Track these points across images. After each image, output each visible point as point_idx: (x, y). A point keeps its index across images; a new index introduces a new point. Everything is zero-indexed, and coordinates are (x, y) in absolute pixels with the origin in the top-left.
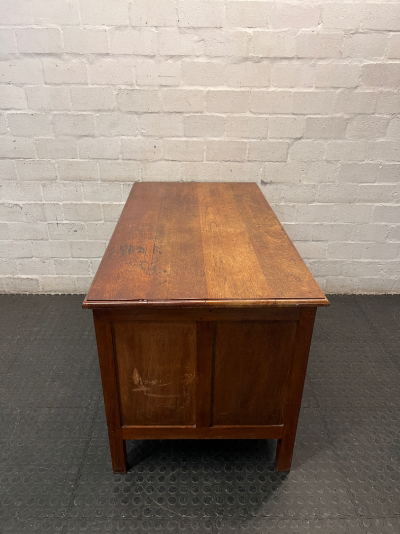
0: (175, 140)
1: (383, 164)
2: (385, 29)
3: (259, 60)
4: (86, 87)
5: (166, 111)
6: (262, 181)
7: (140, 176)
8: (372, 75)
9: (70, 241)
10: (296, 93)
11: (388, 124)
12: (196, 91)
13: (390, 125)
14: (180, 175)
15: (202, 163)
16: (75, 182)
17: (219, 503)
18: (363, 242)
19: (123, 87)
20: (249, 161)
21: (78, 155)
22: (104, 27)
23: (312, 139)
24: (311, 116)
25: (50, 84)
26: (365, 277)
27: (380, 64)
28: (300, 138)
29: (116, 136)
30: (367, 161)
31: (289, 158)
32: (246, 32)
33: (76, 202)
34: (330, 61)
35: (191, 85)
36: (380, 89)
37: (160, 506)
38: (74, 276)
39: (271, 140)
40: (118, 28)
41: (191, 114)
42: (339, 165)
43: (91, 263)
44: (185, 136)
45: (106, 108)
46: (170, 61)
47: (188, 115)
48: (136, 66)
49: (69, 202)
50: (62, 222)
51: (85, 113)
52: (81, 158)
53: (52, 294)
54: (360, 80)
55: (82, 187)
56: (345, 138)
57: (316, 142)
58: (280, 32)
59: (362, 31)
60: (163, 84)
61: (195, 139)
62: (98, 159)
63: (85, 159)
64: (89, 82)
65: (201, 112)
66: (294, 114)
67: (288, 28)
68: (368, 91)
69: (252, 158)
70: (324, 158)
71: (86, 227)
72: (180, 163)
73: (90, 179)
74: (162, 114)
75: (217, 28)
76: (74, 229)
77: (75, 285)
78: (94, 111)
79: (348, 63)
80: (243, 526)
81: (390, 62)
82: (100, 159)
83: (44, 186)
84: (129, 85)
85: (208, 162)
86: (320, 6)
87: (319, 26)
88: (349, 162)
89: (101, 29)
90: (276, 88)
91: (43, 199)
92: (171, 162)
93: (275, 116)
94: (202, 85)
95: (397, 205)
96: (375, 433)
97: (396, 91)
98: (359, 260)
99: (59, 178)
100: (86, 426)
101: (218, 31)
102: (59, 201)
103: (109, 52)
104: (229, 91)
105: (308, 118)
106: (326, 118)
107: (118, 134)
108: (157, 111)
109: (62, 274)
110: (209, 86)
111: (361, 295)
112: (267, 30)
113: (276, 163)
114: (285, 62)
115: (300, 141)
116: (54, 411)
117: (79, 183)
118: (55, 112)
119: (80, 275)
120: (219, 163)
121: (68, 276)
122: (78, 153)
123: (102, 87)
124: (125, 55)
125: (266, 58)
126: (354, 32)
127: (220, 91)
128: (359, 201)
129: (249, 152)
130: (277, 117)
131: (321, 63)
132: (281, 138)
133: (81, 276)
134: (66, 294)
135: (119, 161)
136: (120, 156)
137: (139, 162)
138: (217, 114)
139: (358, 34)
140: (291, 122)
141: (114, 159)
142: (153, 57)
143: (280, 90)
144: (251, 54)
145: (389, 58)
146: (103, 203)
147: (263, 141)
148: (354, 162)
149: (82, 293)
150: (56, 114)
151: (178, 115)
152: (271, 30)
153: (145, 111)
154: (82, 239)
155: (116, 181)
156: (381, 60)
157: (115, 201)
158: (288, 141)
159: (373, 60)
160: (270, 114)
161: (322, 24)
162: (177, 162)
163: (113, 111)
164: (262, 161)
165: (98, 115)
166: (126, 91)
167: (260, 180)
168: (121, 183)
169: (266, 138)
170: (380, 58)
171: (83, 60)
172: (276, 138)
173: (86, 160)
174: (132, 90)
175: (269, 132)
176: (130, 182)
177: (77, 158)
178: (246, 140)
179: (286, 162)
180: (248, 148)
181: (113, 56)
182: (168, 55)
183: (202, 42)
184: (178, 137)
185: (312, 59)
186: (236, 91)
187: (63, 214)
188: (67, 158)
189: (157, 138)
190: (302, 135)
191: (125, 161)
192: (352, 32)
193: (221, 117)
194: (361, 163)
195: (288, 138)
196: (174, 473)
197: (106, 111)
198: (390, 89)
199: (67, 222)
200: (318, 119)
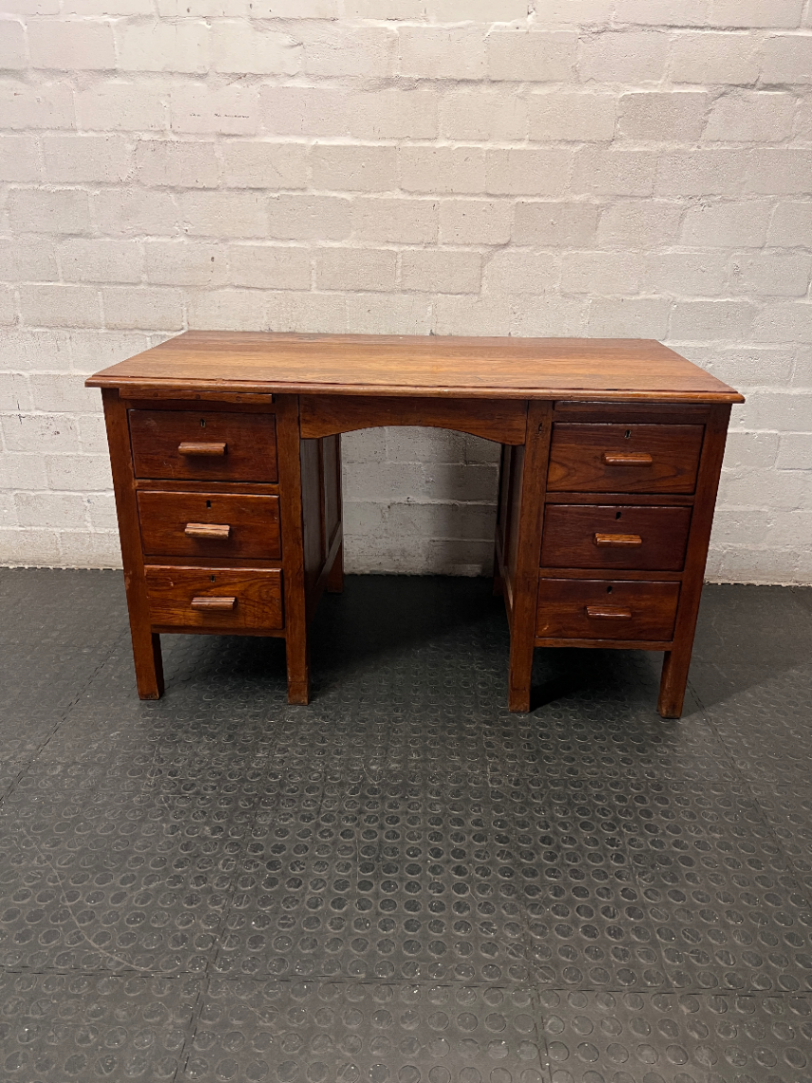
0: (252, 246)
1: (678, 300)
2: (663, 23)
3: (412, 85)
4: (73, 135)
5: (233, 186)
6: (431, 333)
7: (185, 318)
8: (641, 114)
9: (46, 453)
10: (489, 151)
11: (682, 216)
12: (290, 145)
13: (686, 220)
14: (266, 319)
15: (308, 293)
16: (54, 331)
17: (231, 947)
19: (146, 137)
20: (404, 291)
21: (61, 275)
22: (106, 18)
23: (530, 248)
24: (524, 200)
25: (3, 129)
27: (656, 95)
28: (505, 245)
29: (135, 236)
30: (644, 295)
31: (484, 287)
32: (385, 29)
33: (57, 372)
34: (555, 88)
35: (279, 134)
36: (662, 145)
37: (97, 950)
38: (55, 529)
39: (445, 248)
40: (133, 20)
41: (283, 192)
42: (587, 302)
43: (89, 501)
44: (274, 238)
45: (114, 179)
46: (237, 86)
47: (276, 195)
48: (169, 95)
49: (44, 372)
50: (29, 413)
51: (72, 188)
52: (66, 281)
53: (11, 567)
54: (618, 126)
55: (68, 341)
56: (596, 247)
57: (537, 254)
58: (451, 30)
59: (616, 28)
60: (224, 131)
61: (292, 244)
62: (100, 283)
63: (75, 282)
64: (78, 125)
65: (303, 189)
66: (490, 195)
67: (469, 22)
68: (636, 149)
69: (408, 285)
70: (556, 286)
71: (77, 424)
72: (264, 295)
73: (85, 325)
74: (224, 192)
75: (328, 20)
76: (53, 428)
77: (57, 549)
78: (88, 183)
79: (591, 92)
80: (267, 993)
81: (676, 90)
82: (104, 283)
84: (156, 132)
85: (322, 293)
87: (530, 16)
88: (609, 297)
89: (101, 22)
90: (450, 142)
92: (247, 291)
93: (451, 199)
94: (300, 135)
96: (614, 828)
97: (693, 149)
99: (21, 320)
101: (329, 26)
102: (23, 370)
103: (117, 66)
104: (356, 147)
105: (518, 204)
106: (554, 204)
107: (140, 232)
108: (214, 186)
109: (31, 525)
110: (314, 135)
112: (425, 25)
113: (459, 296)
114: (465, 90)
115: (505, 251)
117: (63, 333)
118: (13, 186)
119: (67, 526)
120: (343, 294)
122: (60, 271)
123: (104, 135)
124: (147, 73)
125: (428, 80)
126: (601, 28)
127: (339, 147)
129: (402, 273)
130: (456, 201)
131: (537, 91)
132: (468, 245)
133: (69, 530)
134: (39, 567)
135: (142, 287)
136: (144, 277)
137: (180, 291)
138: (335, 194)
139: (609, 34)
140: (485, 211)
141: (132, 284)
142: (202, 77)
143: (459, 145)
144: (395, 73)
145: (675, 83)
147: (429, 249)
148: (618, 295)
149: (73, 566)
150: (12, 191)
151: (257, 194)
152: (433, 25)
153: (191, 185)
154: (71, 451)
155: (137, 328)
156: (658, 87)
158: (481, 250)
159: (641, 86)
160: (441, 194)
161: (534, 13)
162: (258, 292)
163: (127, 184)
164: (431, 292)
165: (96, 191)
166: (151, 145)
167: (428, 333)
168: (146, 333)
169: (435, 244)
170: (655, 82)
171: (67, 81)
172: (457, 245)
173: (75, 285)
174: (161, 143)
175: (441, 232)
176: (165, 330)
177: (58, 281)
178: (395, 248)
179: (479, 293)
180: (399, 264)
181: (125, 74)
182: (233, 74)
183: (299, 47)
184: (258, 238)
185: (518, 82)
186: (369, 147)
187: (31, 398)
188: (38, 281)
189: (216, 241)
190: (508, 238)
191: (153, 288)
192: (595, 29)
193: (343, 199)
194: (633, 298)
195: (481, 244)
196: (151, 886)
197: (114, 185)
198: (682, 146)
199: (39, 413)
200: (539, 206)
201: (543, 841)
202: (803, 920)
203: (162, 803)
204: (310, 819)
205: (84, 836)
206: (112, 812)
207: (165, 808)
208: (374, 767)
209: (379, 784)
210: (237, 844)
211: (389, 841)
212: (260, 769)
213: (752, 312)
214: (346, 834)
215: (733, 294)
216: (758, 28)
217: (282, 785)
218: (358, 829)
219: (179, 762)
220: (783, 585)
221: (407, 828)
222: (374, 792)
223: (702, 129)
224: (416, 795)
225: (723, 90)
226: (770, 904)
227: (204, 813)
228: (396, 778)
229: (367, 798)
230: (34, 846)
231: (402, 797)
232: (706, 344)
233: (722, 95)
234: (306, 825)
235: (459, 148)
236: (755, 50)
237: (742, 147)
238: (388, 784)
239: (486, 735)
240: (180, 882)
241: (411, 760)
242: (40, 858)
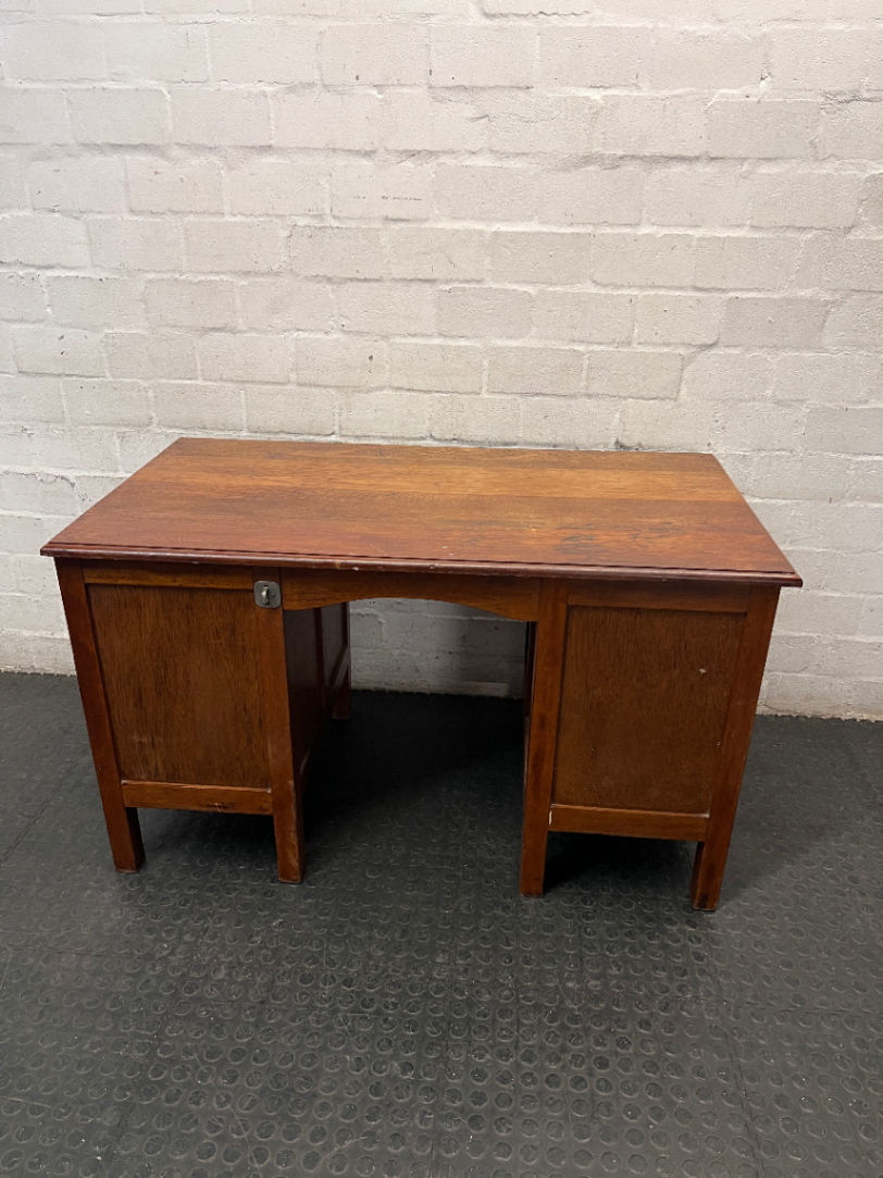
0: (416, 345)
3: (614, 163)
4: (219, 219)
5: (399, 277)
6: (617, 442)
7: (336, 422)
10: (701, 239)
12: (467, 231)
14: (428, 423)
15: (477, 396)
18: (861, 596)
19: (302, 222)
20: (589, 396)
21: (199, 372)
22: (261, 87)
23: (741, 348)
24: (738, 294)
25: (141, 213)
26: (864, 679)
28: (711, 346)
29: (285, 331)
30: (874, 404)
31: (683, 392)
32: (587, 98)
34: (787, 166)
35: (454, 218)
39: (640, 349)
40: (291, 89)
41: (455, 285)
42: (804, 410)
44: (441, 335)
45: (264, 268)
46: (409, 164)
47: (447, 288)
48: (331, 175)
51: (217, 278)
52: (205, 379)
54: (861, 210)
56: (822, 349)
57: (748, 356)
58: (666, 99)
59: (867, 96)
60: (390, 216)
61: (463, 343)
62: (243, 382)
63: (215, 381)
64: (226, 208)
65: (478, 282)
66: (699, 289)
67: (688, 89)
68: (880, 238)
69: (595, 388)
70: (769, 392)
72: (427, 397)
73: (224, 427)
74: (388, 283)
75: (519, 88)
78: (235, 273)
79: (831, 171)
82: (247, 382)
83: (122, 437)
84: (314, 216)
85: (491, 397)
86: (764, 35)
87: (763, 83)
88: (831, 405)
89: (256, 91)
90: (655, 227)
91: (120, 468)
92: (408, 393)
93: (652, 293)
94: (480, 219)
96: (858, 1086)
98: (850, 638)
99: (155, 421)
100: (156, 1008)
101: (521, 94)
103: (272, 142)
104: (544, 233)
105: (730, 299)
106: (775, 300)
107: (289, 326)
108: (377, 277)
110: (498, 220)
111: (855, 720)
112: (636, 93)
113: (652, 402)
114: (679, 168)
115: (710, 352)
116: (88, 963)
118: (151, 276)
120: (516, 397)
122: (199, 367)
123: (255, 220)
124: (306, 150)
125: (633, 157)
126: (849, 97)
127: (522, 233)
128: (852, 499)
129: (587, 375)
130: (656, 296)
131: (765, 169)
132: (668, 345)
135: (290, 387)
136: (293, 377)
137: (333, 392)
138: (514, 287)
139: (859, 104)
140: (690, 307)
141: (279, 384)
142: (368, 154)
143: (666, 231)
144: (597, 149)
147: (622, 350)
148: (842, 404)
150: (151, 281)
151: (426, 286)
152: (645, 93)
153: (351, 276)
155: (282, 431)
158: (682, 351)
160: (641, 287)
161: (769, 79)
162: (421, 395)
163: (277, 274)
164: (619, 397)
165: (245, 283)
166: (308, 230)
167: (613, 441)
169: (629, 344)
171: (214, 159)
172: (655, 345)
173: (215, 384)
174: (321, 228)
175: (636, 330)
176: (313, 433)
177: (197, 379)
178: (581, 348)
179: (675, 400)
180: (585, 366)
181: (281, 151)
182: (406, 151)
183: (482, 121)
184: (423, 335)
185: (743, 160)
186: (560, 234)
188: (175, 379)
189: (375, 338)
190: (715, 338)
191: (305, 389)
192: (840, 98)
193: (525, 292)
194: (861, 407)
195: (683, 344)
196: (344, 1147)
197: (263, 275)
200: (756, 301)
201: (778, 1102)
203: (341, 1025)
204: (508, 1056)
205: (262, 1068)
206: (289, 1035)
207: (344, 1031)
208: (570, 985)
209: (579, 1009)
210: (432, 1090)
211: (603, 1094)
212: (443, 980)
214: (552, 1080)
217: (470, 1004)
218: (564, 1074)
219: (351, 966)
221: (621, 1075)
222: (575, 1019)
224: (624, 1028)
227: (390, 1042)
228: (597, 999)
229: (568, 1028)
230: (210, 1081)
231: (608, 1030)
234: (505, 1065)
235: (665, 235)
238: (589, 1010)
239: (691, 941)
240: (375, 1142)
241: (611, 976)
242: (218, 1097)
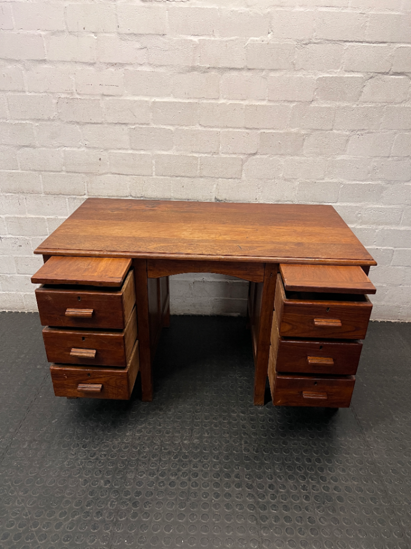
0: (121, 153)
1: (344, 183)
2: (341, 39)
3: (206, 71)
4: (24, 94)
5: (110, 122)
6: (216, 198)
7: (86, 189)
8: (327, 88)
9: (14, 256)
10: (247, 106)
11: (347, 141)
12: (140, 101)
13: (350, 142)
14: (129, 190)
15: (151, 177)
16: (17, 195)
19: (63, 96)
20: (201, 177)
21: (19, 167)
22: (39, 32)
23: (268, 155)
24: (265, 131)
27: (336, 77)
28: (255, 154)
29: (59, 147)
30: (327, 180)
31: (243, 175)
32: (191, 40)
33: (19, 216)
34: (283, 73)
35: (134, 95)
36: (338, 103)
38: (21, 293)
39: (223, 156)
40: (54, 33)
41: (137, 126)
42: (297, 183)
44: (132, 149)
45: (46, 117)
46: (112, 69)
47: (134, 127)
48: (75, 74)
49: (12, 216)
50: (5, 236)
51: (24, 122)
52: (22, 170)
54: (315, 93)
55: (24, 199)
56: (302, 155)
57: (271, 159)
58: (227, 41)
59: (315, 42)
60: (105, 93)
61: (142, 152)
62: (40, 171)
63: (27, 170)
64: (26, 89)
65: (148, 124)
66: (247, 128)
67: (236, 37)
68: (325, 106)
69: (204, 173)
70: (281, 175)
71: (31, 242)
72: (128, 178)
73: (33, 192)
74: (105, 125)
75: (160, 35)
76: (18, 244)
77: (23, 303)
78: (33, 120)
79: (301, 75)
81: (347, 75)
82: (43, 171)
84: (68, 93)
85: (157, 177)
86: (269, 13)
87: (269, 35)
88: (308, 181)
89: (36, 34)
90: (226, 100)
92: (119, 176)
93: (227, 130)
94: (146, 95)
95: (360, 227)
96: (305, 478)
97: (354, 106)
101: (161, 38)
102: (1, 214)
103: (46, 58)
104: (176, 102)
105: (261, 133)
106: (281, 133)
107: (61, 145)
108: (100, 122)
109: (8, 291)
110: (153, 96)
112: (213, 39)
113: (230, 180)
114: (235, 73)
115: (254, 157)
117: (22, 196)
119: (27, 292)
120: (169, 178)
121: (15, 293)
122: (19, 164)
123: (41, 95)
124: (63, 62)
125: (214, 68)
126: (307, 41)
127: (167, 102)
129: (200, 167)
130: (228, 132)
131: (272, 74)
132: (235, 154)
133: (28, 293)
134: (13, 311)
135: (63, 173)
136: (64, 168)
137: (83, 175)
138: (164, 127)
139: (312, 45)
140: (244, 136)
141: (57, 172)
142: (92, 64)
143: (231, 102)
144: (197, 64)
145: (346, 71)
146: (48, 217)
147: (214, 156)
148: (313, 180)
149: (31, 311)
151: (123, 126)
152: (217, 38)
153: (88, 121)
154: (28, 254)
155: (61, 194)
156: (337, 73)
157: (62, 215)
158: (242, 157)
159: (328, 73)
160: (221, 128)
161: (272, 33)
162: (125, 176)
163: (53, 120)
164: (215, 178)
165: (37, 124)
166: (66, 100)
167: (214, 198)
168: (66, 196)
169: (218, 153)
170: (335, 71)
171: (19, 66)
172: (229, 153)
173: (27, 172)
174: (72, 99)
175: (221, 147)
176: (75, 195)
177: (18, 169)
178: (196, 155)
179: (240, 178)
180: (199, 163)
181: (51, 62)
182: (109, 63)
183: (144, 49)
184: (124, 149)
185: (263, 70)
186: (183, 103)
187: (6, 228)
188: (7, 170)
189: (102, 150)
190: (256, 151)
191: (70, 174)
192: (305, 42)
193: (169, 129)
194: (321, 181)
195: (242, 153)
196: (74, 519)
197: (46, 120)
198: (349, 104)
199: (10, 236)
200: (273, 135)
201: (269, 487)
202: (395, 534)
203: (79, 465)
204: (154, 474)
205: (40, 486)
206: (54, 471)
207: (80, 468)
208: (185, 442)
209: (188, 452)
210: (117, 492)
211: (194, 488)
212: (128, 443)
213: (382, 189)
214: (172, 484)
215: (372, 180)
216: (392, 43)
217: (139, 453)
218: (178, 481)
219: (87, 439)
220: (392, 321)
221: (202, 480)
222: (186, 457)
223: (360, 95)
224: (207, 459)
225: (371, 75)
226: (380, 525)
227: (101, 471)
228: (196, 448)
229: (182, 461)
230: (15, 493)
231: (200, 461)
232: (358, 205)
233: (371, 78)
234: (152, 478)
235: (231, 104)
236: (390, 54)
237: (380, 105)
238: (193, 452)
239: (242, 420)
240: (89, 516)
241: (204, 437)
242: (18, 501)
